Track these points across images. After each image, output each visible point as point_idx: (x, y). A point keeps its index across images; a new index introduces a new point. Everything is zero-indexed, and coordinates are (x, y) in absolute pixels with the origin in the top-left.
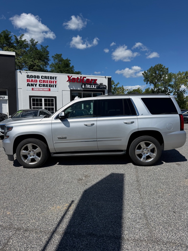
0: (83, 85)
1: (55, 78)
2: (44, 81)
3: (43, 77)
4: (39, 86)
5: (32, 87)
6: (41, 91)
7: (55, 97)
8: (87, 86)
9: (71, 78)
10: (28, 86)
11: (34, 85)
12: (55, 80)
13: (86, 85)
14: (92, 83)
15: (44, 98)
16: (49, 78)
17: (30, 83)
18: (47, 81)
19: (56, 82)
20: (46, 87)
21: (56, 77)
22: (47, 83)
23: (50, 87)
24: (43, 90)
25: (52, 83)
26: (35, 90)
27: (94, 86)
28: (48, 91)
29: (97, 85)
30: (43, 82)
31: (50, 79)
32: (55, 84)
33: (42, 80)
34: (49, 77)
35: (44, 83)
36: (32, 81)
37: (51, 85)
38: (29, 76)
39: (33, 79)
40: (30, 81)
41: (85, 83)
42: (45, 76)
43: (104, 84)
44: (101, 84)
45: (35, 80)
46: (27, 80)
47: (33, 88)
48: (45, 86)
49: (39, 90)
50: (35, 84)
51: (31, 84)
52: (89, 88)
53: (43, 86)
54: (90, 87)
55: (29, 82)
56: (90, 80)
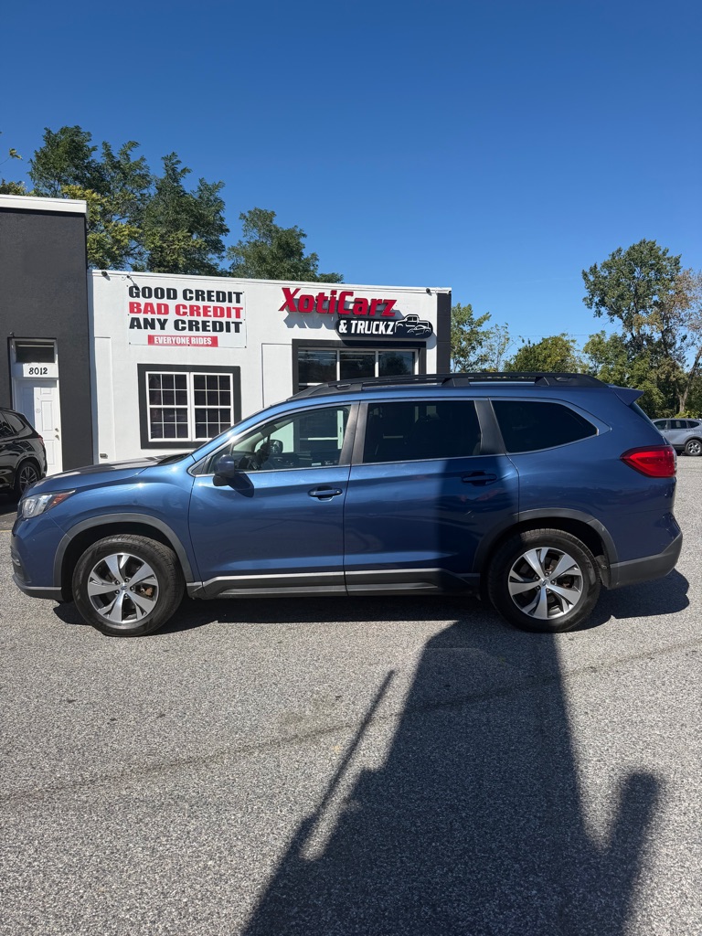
0: (342, 322)
1: (234, 296)
2: (194, 310)
3: (191, 292)
4: (176, 327)
5: (149, 331)
6: (181, 345)
7: (236, 371)
8: (357, 325)
9: (297, 296)
10: (132, 326)
11: (157, 325)
12: (234, 304)
13: (354, 322)
14: (378, 315)
15: (192, 374)
16: (214, 298)
17: (141, 316)
18: (205, 308)
19: (238, 311)
20: (201, 333)
21: (238, 295)
22: (205, 315)
23: (215, 330)
24: (190, 341)
25: (222, 315)
26: (158, 344)
28: (207, 345)
29: (395, 321)
30: (192, 314)
31: (218, 300)
34: (214, 294)
35: (195, 318)
36: (149, 308)
37: (221, 324)
38: (137, 288)
39: (154, 301)
40: (142, 307)
41: (350, 316)
42: (197, 291)
43: (422, 318)
44: (413, 318)
45: (159, 305)
46: (132, 304)
47: (153, 336)
48: (198, 329)
49: (176, 344)
50: (159, 320)
51: (146, 320)
52: (365, 335)
53: (191, 329)
54: (369, 330)
56: (369, 301)
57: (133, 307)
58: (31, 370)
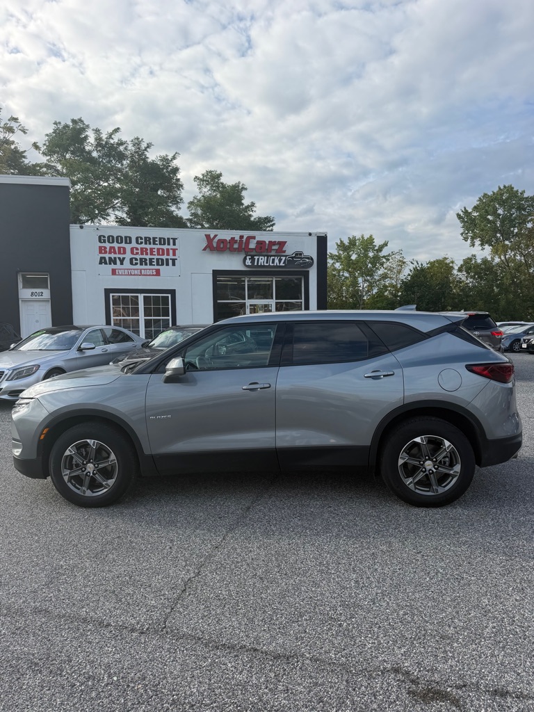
0: (248, 257)
1: (171, 241)
2: (143, 251)
3: (141, 238)
4: (131, 263)
5: (113, 266)
6: (134, 275)
7: (173, 292)
8: (258, 259)
9: (216, 240)
10: (101, 263)
11: (118, 262)
12: (171, 246)
13: (256, 258)
14: (273, 253)
15: (143, 295)
16: (157, 243)
17: (107, 256)
18: (151, 249)
19: (174, 251)
20: (148, 267)
21: (174, 240)
22: (151, 254)
23: (158, 264)
24: (141, 273)
25: (163, 254)
26: (119, 275)
27: (277, 261)
28: (153, 275)
29: (286, 256)
30: (142, 254)
31: (160, 244)
32: (171, 256)
33: (139, 246)
34: (158, 240)
35: (144, 256)
36: (112, 250)
37: (162, 260)
38: (104, 237)
39: (116, 245)
40: (108, 250)
41: (253, 253)
42: (145, 238)
43: (306, 253)
44: (298, 254)
45: (119, 248)
46: (100, 248)
47: (115, 270)
48: (146, 264)
49: (131, 275)
50: (119, 258)
51: (110, 258)
52: (264, 266)
53: (141, 264)
54: (267, 263)
55: (106, 252)
56: (267, 243)
57: (101, 250)
58: (32, 293)
